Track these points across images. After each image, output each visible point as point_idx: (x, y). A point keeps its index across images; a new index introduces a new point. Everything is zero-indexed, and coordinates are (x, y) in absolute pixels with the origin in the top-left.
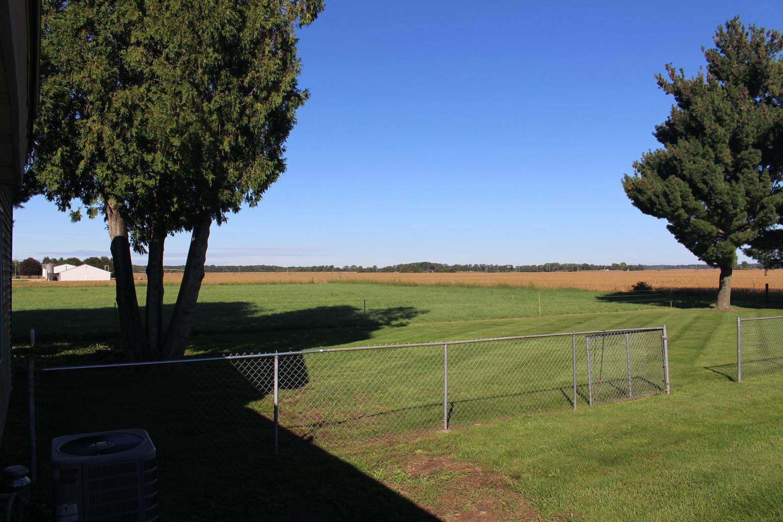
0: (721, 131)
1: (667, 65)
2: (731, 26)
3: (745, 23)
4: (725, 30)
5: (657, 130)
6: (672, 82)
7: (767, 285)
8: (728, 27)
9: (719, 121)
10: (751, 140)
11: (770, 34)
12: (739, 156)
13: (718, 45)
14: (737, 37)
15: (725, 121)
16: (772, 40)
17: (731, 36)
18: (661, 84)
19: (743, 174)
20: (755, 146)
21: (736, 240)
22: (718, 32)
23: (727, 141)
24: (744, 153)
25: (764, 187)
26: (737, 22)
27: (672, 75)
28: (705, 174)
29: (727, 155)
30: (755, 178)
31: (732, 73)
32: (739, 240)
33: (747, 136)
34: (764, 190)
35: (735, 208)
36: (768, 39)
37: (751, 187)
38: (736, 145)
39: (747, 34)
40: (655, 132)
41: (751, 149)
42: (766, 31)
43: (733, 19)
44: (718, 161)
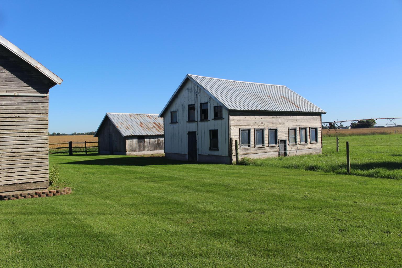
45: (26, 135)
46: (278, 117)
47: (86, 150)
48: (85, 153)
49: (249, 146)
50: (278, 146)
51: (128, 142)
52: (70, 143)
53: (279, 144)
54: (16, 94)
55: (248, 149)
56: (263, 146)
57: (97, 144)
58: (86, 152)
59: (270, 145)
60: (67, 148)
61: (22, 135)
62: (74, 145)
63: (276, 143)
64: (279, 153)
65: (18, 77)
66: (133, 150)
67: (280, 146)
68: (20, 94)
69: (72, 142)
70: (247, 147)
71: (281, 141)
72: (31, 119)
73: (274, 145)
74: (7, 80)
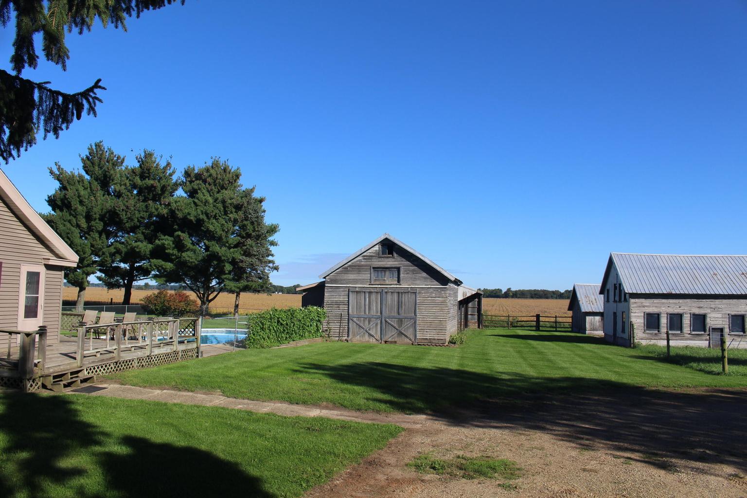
0: (80, 208)
1: (56, 163)
2: (98, 145)
3: (106, 146)
4: (94, 147)
5: (49, 198)
6: (58, 173)
7: (112, 299)
8: (96, 146)
9: (81, 202)
10: (98, 216)
11: (116, 156)
12: (90, 224)
13: (90, 154)
14: (100, 152)
15: (85, 202)
16: (117, 160)
17: (97, 151)
18: (52, 172)
19: (90, 235)
20: (100, 219)
21: (86, 272)
22: (90, 147)
23: (84, 214)
24: (93, 223)
25: (102, 243)
26: (101, 144)
27: (59, 169)
28: (69, 233)
29: (83, 224)
30: (97, 238)
31: (95, 173)
32: (88, 272)
33: (95, 214)
34: (102, 245)
35: (84, 254)
36: (115, 159)
37: (94, 243)
38: (88, 218)
39: (107, 151)
40: (47, 199)
41: (97, 221)
42: (114, 154)
43: (99, 142)
44: (78, 226)
45: (434, 310)
46: (707, 300)
47: (556, 325)
48: (555, 329)
49: (659, 331)
50: (709, 335)
51: (588, 318)
52: (538, 316)
53: (709, 332)
54: (430, 287)
55: (656, 334)
56: (681, 332)
57: (570, 320)
58: (556, 327)
59: (693, 333)
60: (534, 321)
61: (432, 310)
62: (541, 319)
63: (705, 330)
64: (709, 343)
65: (431, 277)
66: (594, 330)
67: (711, 335)
68: (432, 287)
69: (541, 315)
70: (656, 332)
71: (712, 329)
72: (437, 301)
73: (703, 333)
74: (425, 278)
